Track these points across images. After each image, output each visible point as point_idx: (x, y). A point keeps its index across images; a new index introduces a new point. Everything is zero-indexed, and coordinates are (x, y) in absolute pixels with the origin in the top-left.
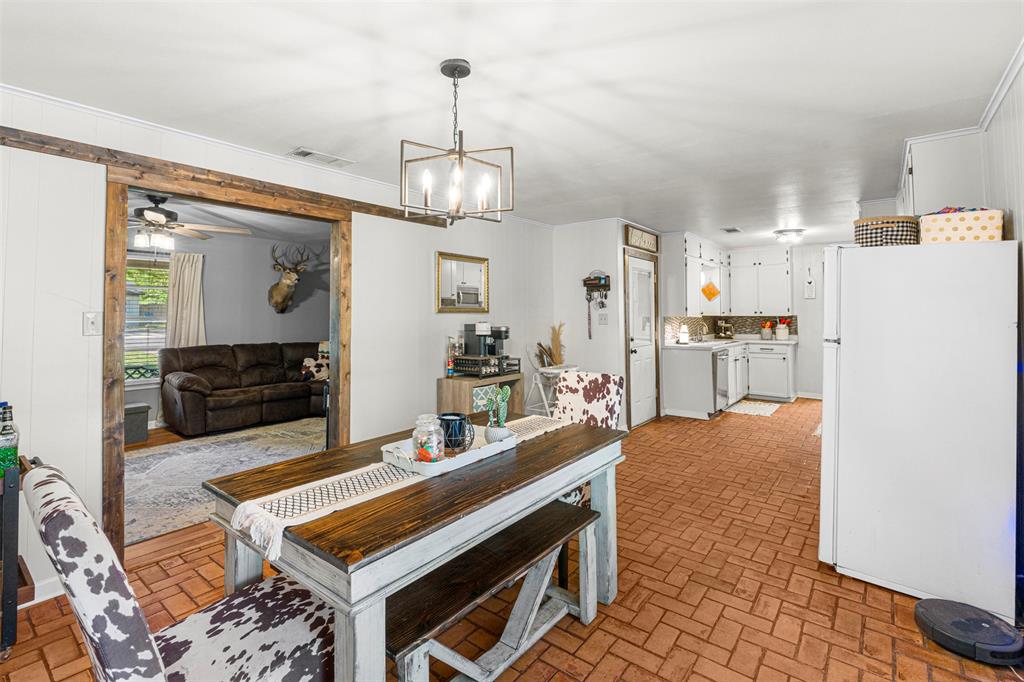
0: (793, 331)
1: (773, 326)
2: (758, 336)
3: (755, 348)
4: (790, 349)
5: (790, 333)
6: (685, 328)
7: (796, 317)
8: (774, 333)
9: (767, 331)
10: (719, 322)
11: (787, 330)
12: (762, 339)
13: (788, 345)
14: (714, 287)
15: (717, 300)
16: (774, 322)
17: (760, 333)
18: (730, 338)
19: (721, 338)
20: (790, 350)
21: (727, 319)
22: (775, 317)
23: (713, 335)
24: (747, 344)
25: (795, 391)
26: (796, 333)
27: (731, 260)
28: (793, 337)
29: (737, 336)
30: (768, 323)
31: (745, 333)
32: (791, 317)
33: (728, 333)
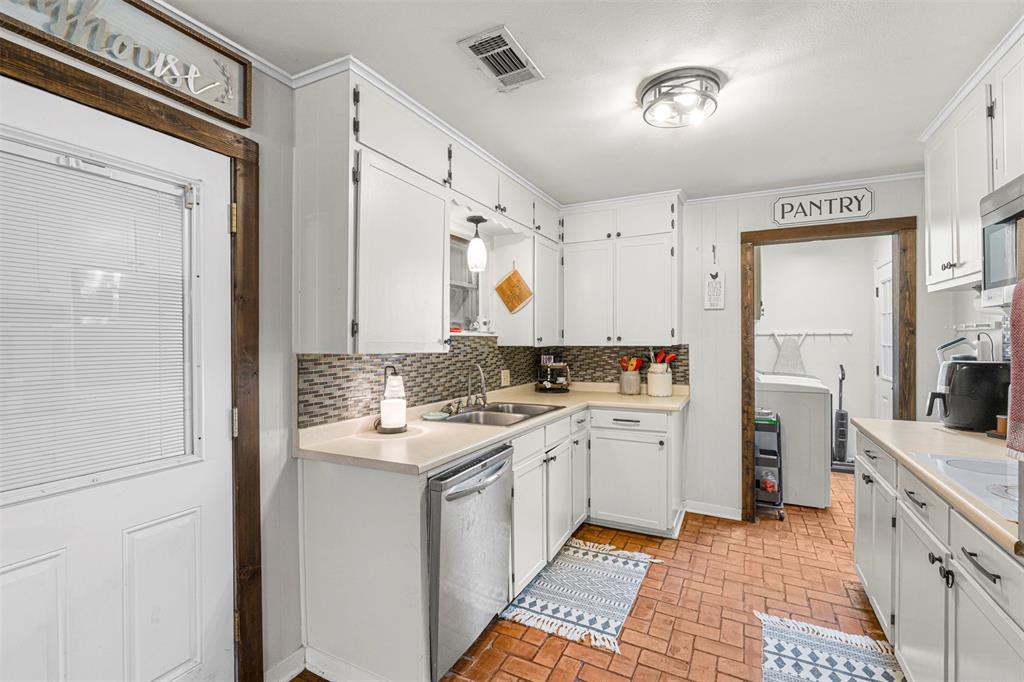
0: (680, 376)
1: (642, 367)
2: (615, 386)
3: (604, 418)
4: (674, 419)
5: (675, 381)
6: (396, 384)
7: (686, 347)
8: (644, 380)
9: (631, 376)
10: (543, 357)
11: (669, 376)
12: (622, 393)
13: (669, 412)
14: (520, 280)
15: (526, 311)
16: (642, 359)
17: (618, 379)
18: (563, 390)
19: (544, 390)
20: (672, 424)
21: (558, 353)
22: (646, 348)
23: (531, 385)
24: (588, 408)
25: (683, 500)
26: (685, 380)
27: (566, 230)
28: (681, 388)
29: (577, 386)
30: (634, 362)
31: (593, 380)
32: (677, 348)
33: (561, 380)
